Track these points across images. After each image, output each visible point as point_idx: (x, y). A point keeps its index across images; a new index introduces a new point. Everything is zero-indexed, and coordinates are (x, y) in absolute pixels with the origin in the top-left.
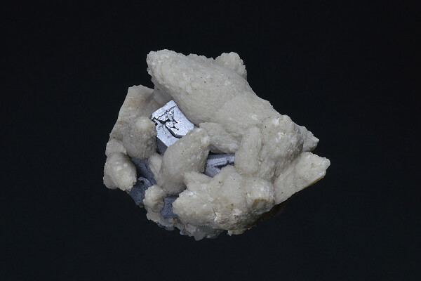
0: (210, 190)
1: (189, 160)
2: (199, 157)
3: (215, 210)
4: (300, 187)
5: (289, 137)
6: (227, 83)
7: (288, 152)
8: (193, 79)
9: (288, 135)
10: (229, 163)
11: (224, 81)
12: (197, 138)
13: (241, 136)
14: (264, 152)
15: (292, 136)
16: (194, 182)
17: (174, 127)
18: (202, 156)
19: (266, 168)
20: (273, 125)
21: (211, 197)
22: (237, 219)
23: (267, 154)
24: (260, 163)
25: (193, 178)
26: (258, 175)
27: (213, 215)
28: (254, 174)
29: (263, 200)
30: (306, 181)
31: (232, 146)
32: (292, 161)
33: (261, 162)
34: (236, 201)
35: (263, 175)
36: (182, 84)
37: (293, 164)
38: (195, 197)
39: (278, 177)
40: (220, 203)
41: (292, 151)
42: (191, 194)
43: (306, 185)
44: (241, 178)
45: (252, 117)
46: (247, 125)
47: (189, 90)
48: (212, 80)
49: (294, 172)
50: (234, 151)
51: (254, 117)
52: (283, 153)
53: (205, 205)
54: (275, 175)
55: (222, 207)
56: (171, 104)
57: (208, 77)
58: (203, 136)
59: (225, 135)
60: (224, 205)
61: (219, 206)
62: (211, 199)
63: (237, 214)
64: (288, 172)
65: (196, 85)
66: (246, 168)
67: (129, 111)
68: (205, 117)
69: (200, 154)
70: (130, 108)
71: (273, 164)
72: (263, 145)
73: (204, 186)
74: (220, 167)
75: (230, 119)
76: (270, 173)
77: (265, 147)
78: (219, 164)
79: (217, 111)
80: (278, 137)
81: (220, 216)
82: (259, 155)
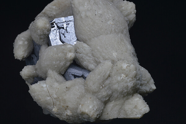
0: (57, 90)
1: (54, 62)
2: (62, 64)
3: (54, 104)
4: (122, 116)
5: (128, 81)
6: (110, 22)
7: (123, 90)
8: (89, 9)
9: (128, 78)
10: (83, 77)
11: (109, 20)
12: (65, 51)
13: (100, 62)
14: (107, 82)
15: (130, 81)
16: (52, 78)
17: (64, 34)
18: (65, 65)
19: (104, 93)
20: (122, 67)
21: (56, 94)
22: (67, 117)
23: (109, 84)
24: (101, 87)
25: (53, 75)
26: (96, 95)
27: (52, 106)
28: (94, 93)
29: (87, 114)
30: (127, 115)
31: (91, 66)
32: (124, 97)
33: (103, 87)
34: (70, 105)
35: (100, 96)
36: (81, 9)
37: (125, 99)
38: (45, 89)
39: (111, 101)
40: (60, 102)
41: (126, 91)
42: (44, 86)
43: (125, 117)
44: (83, 91)
45: (114, 54)
46: (107, 57)
47: (83, 15)
48: (101, 15)
49: (123, 104)
50: (91, 70)
51: (115, 54)
52: (120, 89)
53: (49, 98)
54: (109, 100)
55: (60, 105)
56: (71, 18)
57: (100, 12)
58: (70, 51)
59: (89, 57)
60: (62, 104)
61: (58, 103)
62: (55, 96)
63: (68, 114)
64: (118, 102)
65: (89, 14)
66: (91, 86)
67: (53, 9)
68: (84, 38)
69: (63, 62)
70: (54, 7)
71: (110, 93)
72: (109, 76)
73: (56, 85)
74: (75, 76)
75: (99, 48)
76: (106, 97)
77: (110, 79)
78: (75, 74)
79: (93, 38)
80: (121, 76)
81: (56, 109)
82: (103, 82)
